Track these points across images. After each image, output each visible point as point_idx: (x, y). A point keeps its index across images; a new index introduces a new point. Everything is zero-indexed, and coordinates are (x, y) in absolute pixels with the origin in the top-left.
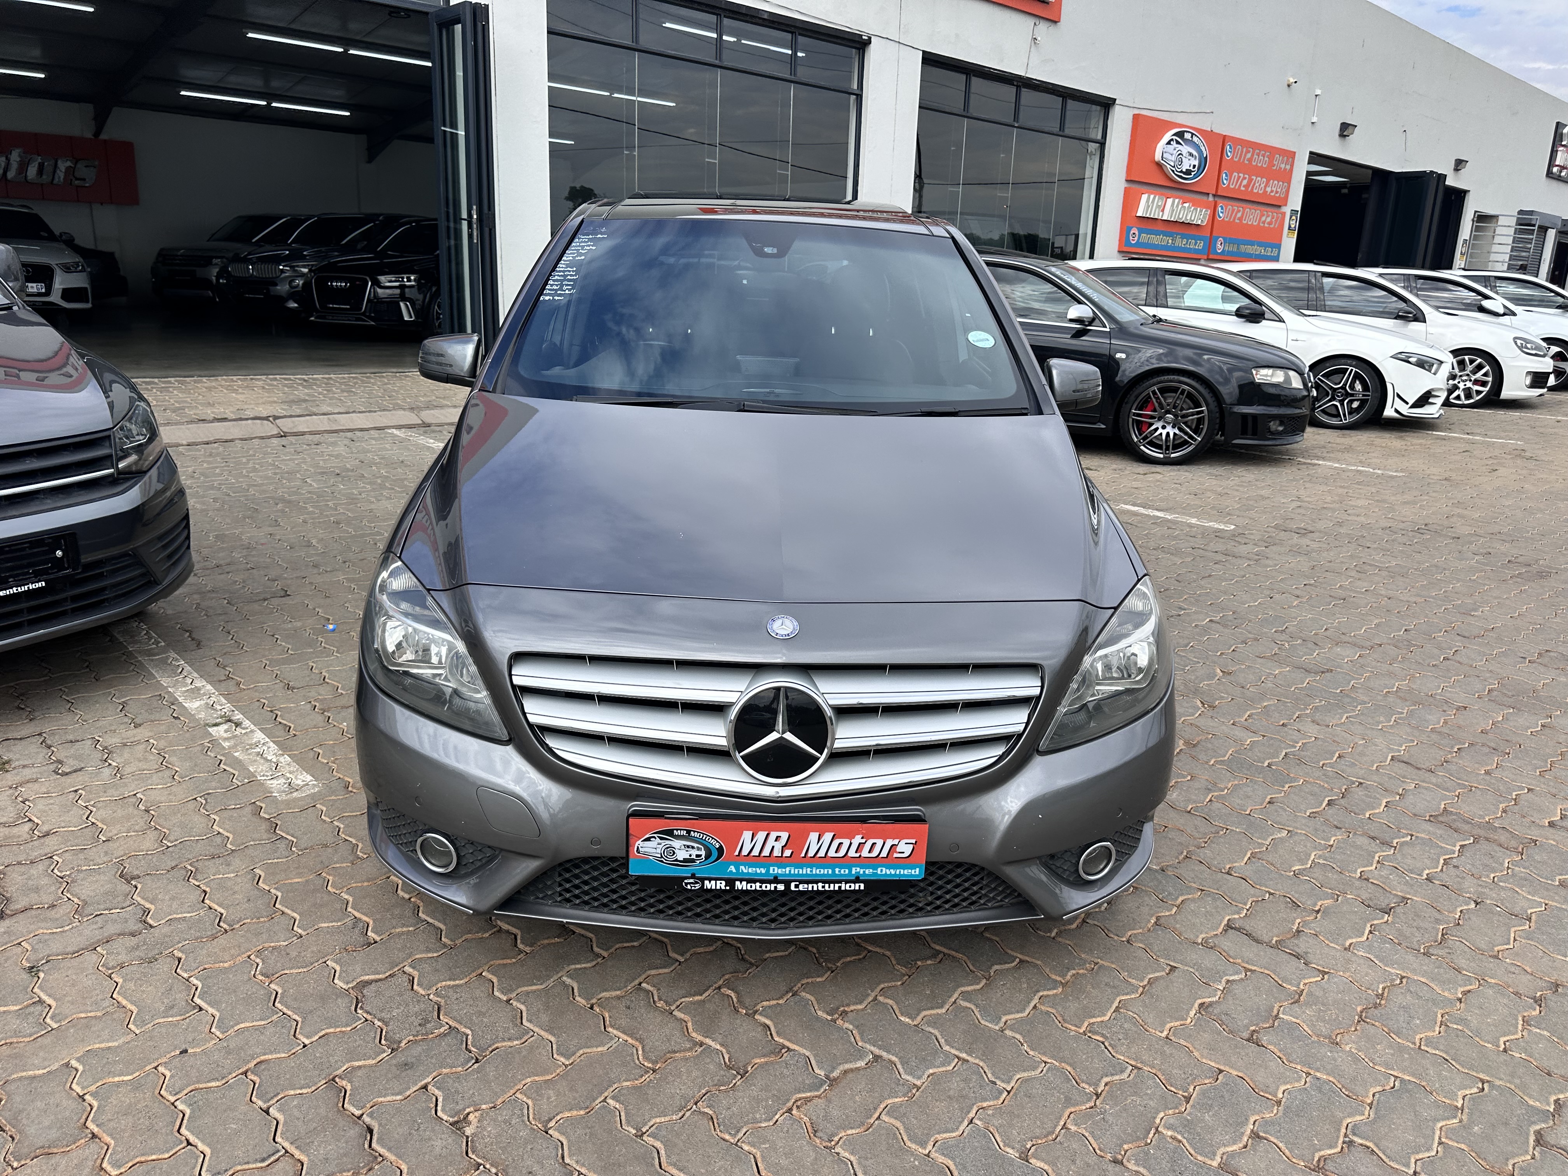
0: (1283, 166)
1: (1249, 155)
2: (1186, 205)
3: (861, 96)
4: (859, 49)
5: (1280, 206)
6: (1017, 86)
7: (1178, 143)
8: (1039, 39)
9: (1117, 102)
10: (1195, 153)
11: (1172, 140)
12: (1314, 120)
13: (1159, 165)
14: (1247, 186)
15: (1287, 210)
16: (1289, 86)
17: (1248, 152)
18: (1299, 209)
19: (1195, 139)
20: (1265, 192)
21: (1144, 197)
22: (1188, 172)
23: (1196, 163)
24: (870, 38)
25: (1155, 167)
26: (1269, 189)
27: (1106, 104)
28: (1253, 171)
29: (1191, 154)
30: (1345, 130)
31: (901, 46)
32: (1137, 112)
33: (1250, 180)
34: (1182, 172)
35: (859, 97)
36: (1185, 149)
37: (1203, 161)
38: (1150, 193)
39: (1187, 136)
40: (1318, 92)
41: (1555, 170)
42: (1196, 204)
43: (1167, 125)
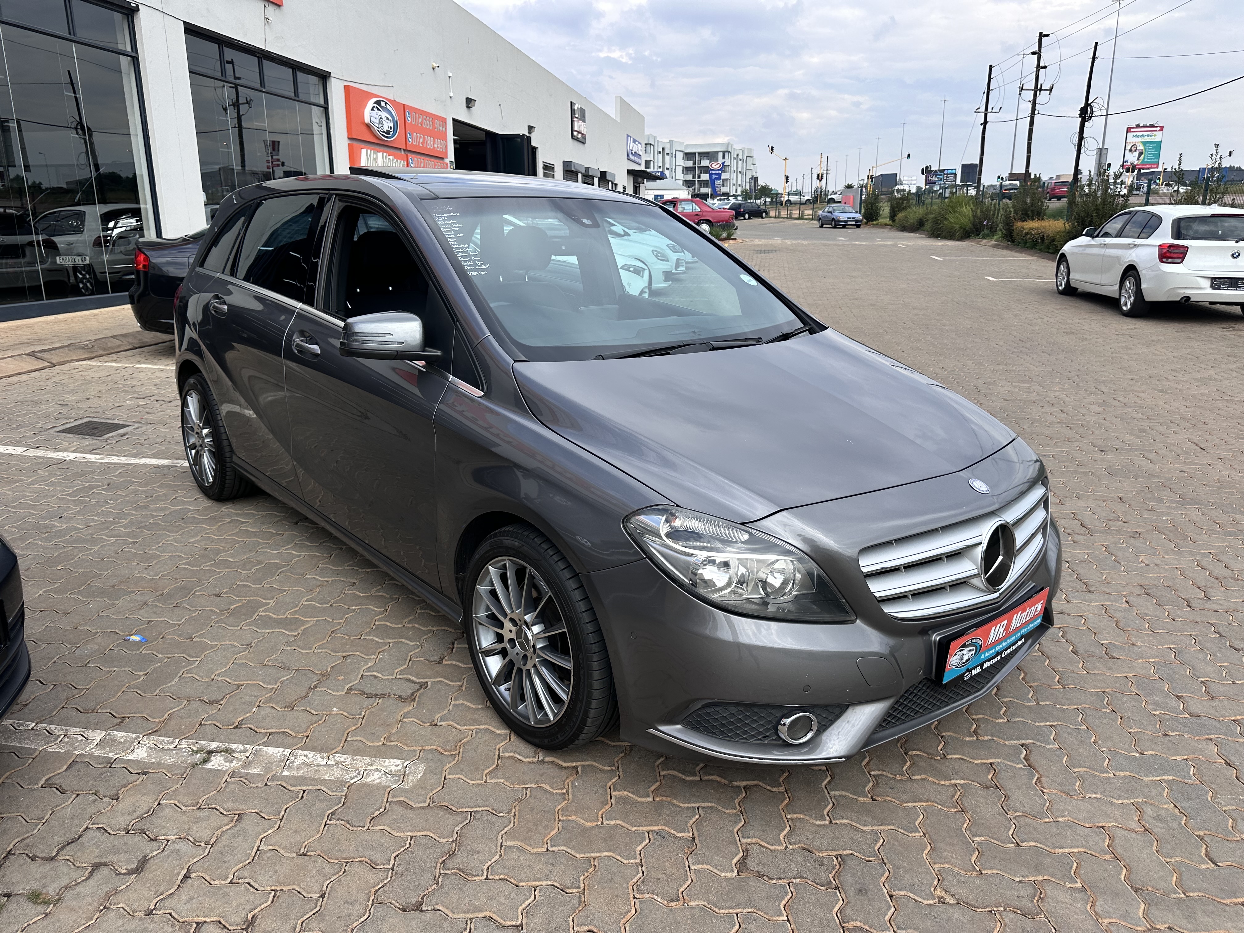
0: (441, 128)
1: (420, 120)
2: (391, 157)
3: (137, 58)
4: (127, 15)
5: (443, 158)
6: (258, 58)
7: (378, 109)
8: (270, 18)
9: (332, 75)
10: (390, 118)
11: (374, 107)
12: (452, 95)
13: (368, 126)
14: (423, 143)
15: (447, 161)
16: (433, 69)
17: (419, 117)
18: (453, 160)
19: (388, 107)
20: (434, 147)
21: (364, 151)
22: (388, 132)
23: (392, 125)
24: (138, 6)
25: (365, 128)
26: (436, 146)
27: (324, 77)
28: (425, 132)
29: (388, 119)
30: (469, 102)
31: (165, 15)
32: (347, 84)
33: (424, 139)
34: (384, 132)
35: (135, 61)
36: (384, 114)
37: (396, 123)
38: (367, 149)
39: (383, 104)
40: (450, 75)
41: (575, 133)
42: (397, 157)
43: (371, 95)
